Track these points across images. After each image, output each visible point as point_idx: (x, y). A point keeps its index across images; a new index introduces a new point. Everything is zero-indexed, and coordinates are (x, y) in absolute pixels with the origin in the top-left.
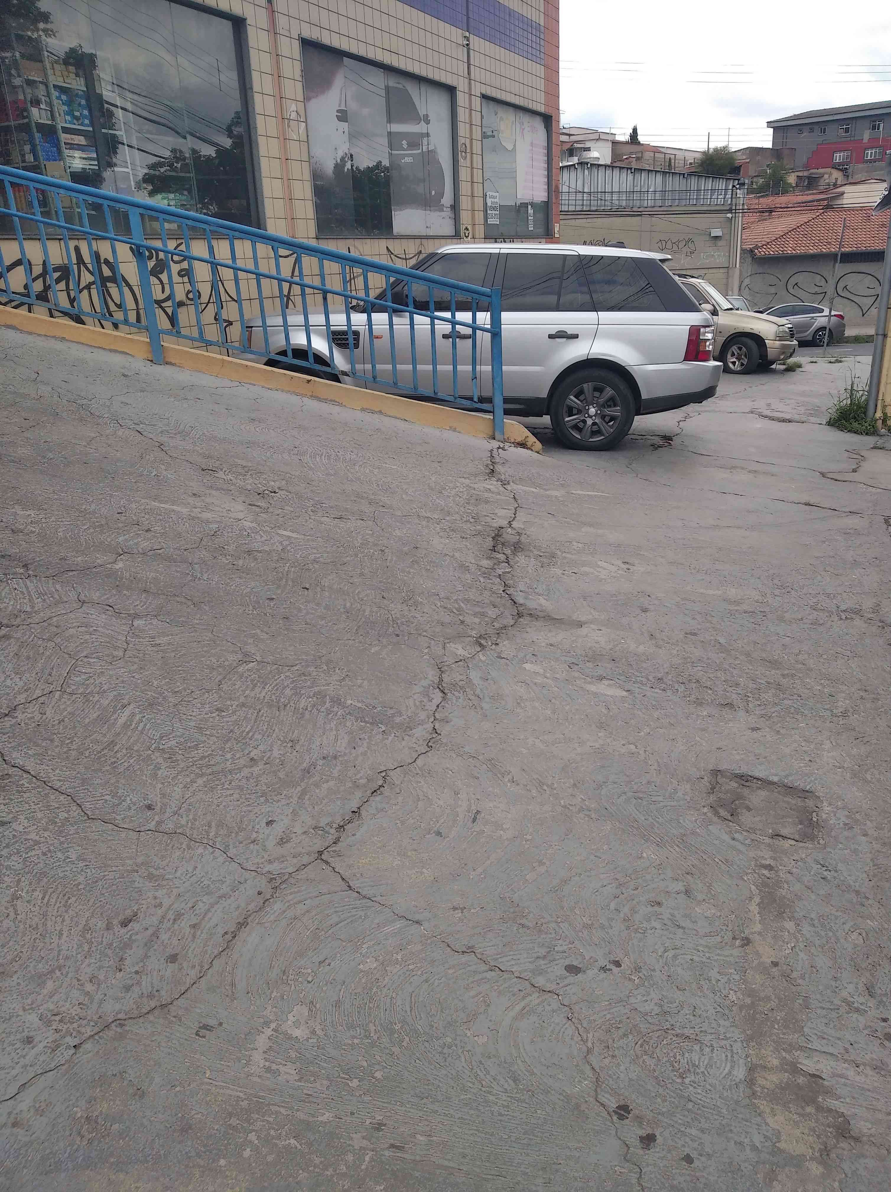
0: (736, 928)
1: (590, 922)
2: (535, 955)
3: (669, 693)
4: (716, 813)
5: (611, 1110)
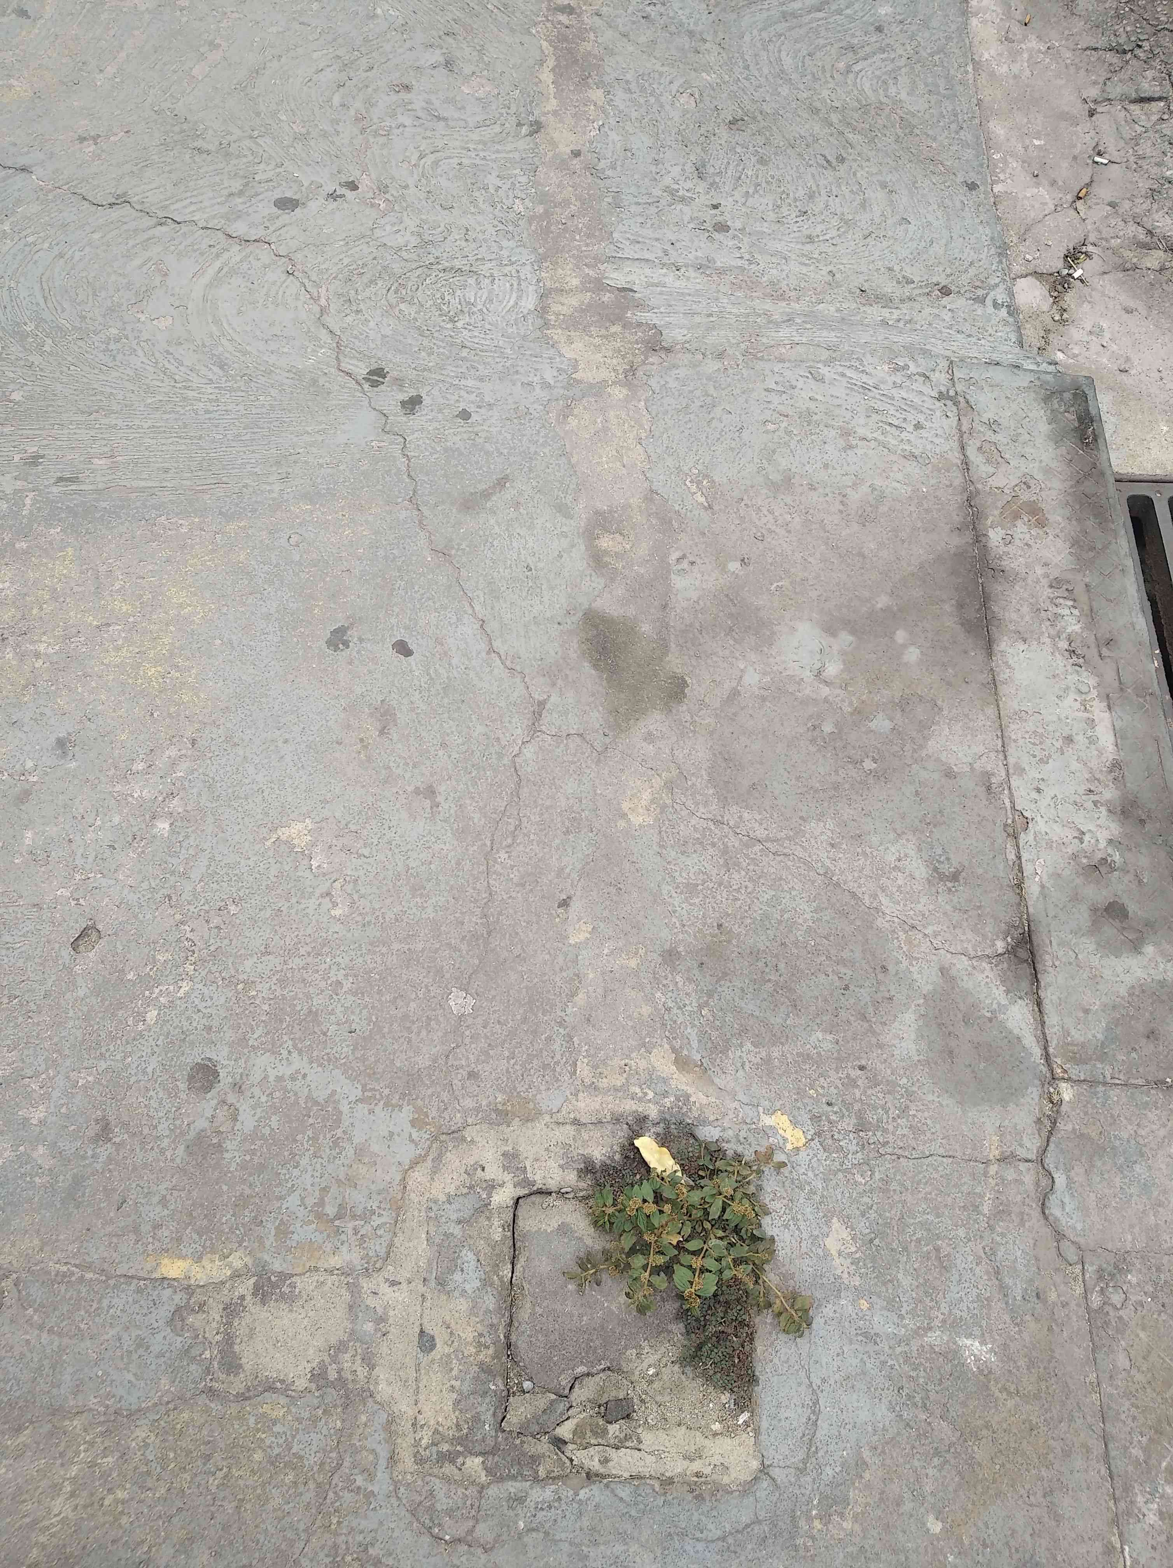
0: (522, 109)
1: (304, 131)
2: (225, 192)
5: (360, 378)
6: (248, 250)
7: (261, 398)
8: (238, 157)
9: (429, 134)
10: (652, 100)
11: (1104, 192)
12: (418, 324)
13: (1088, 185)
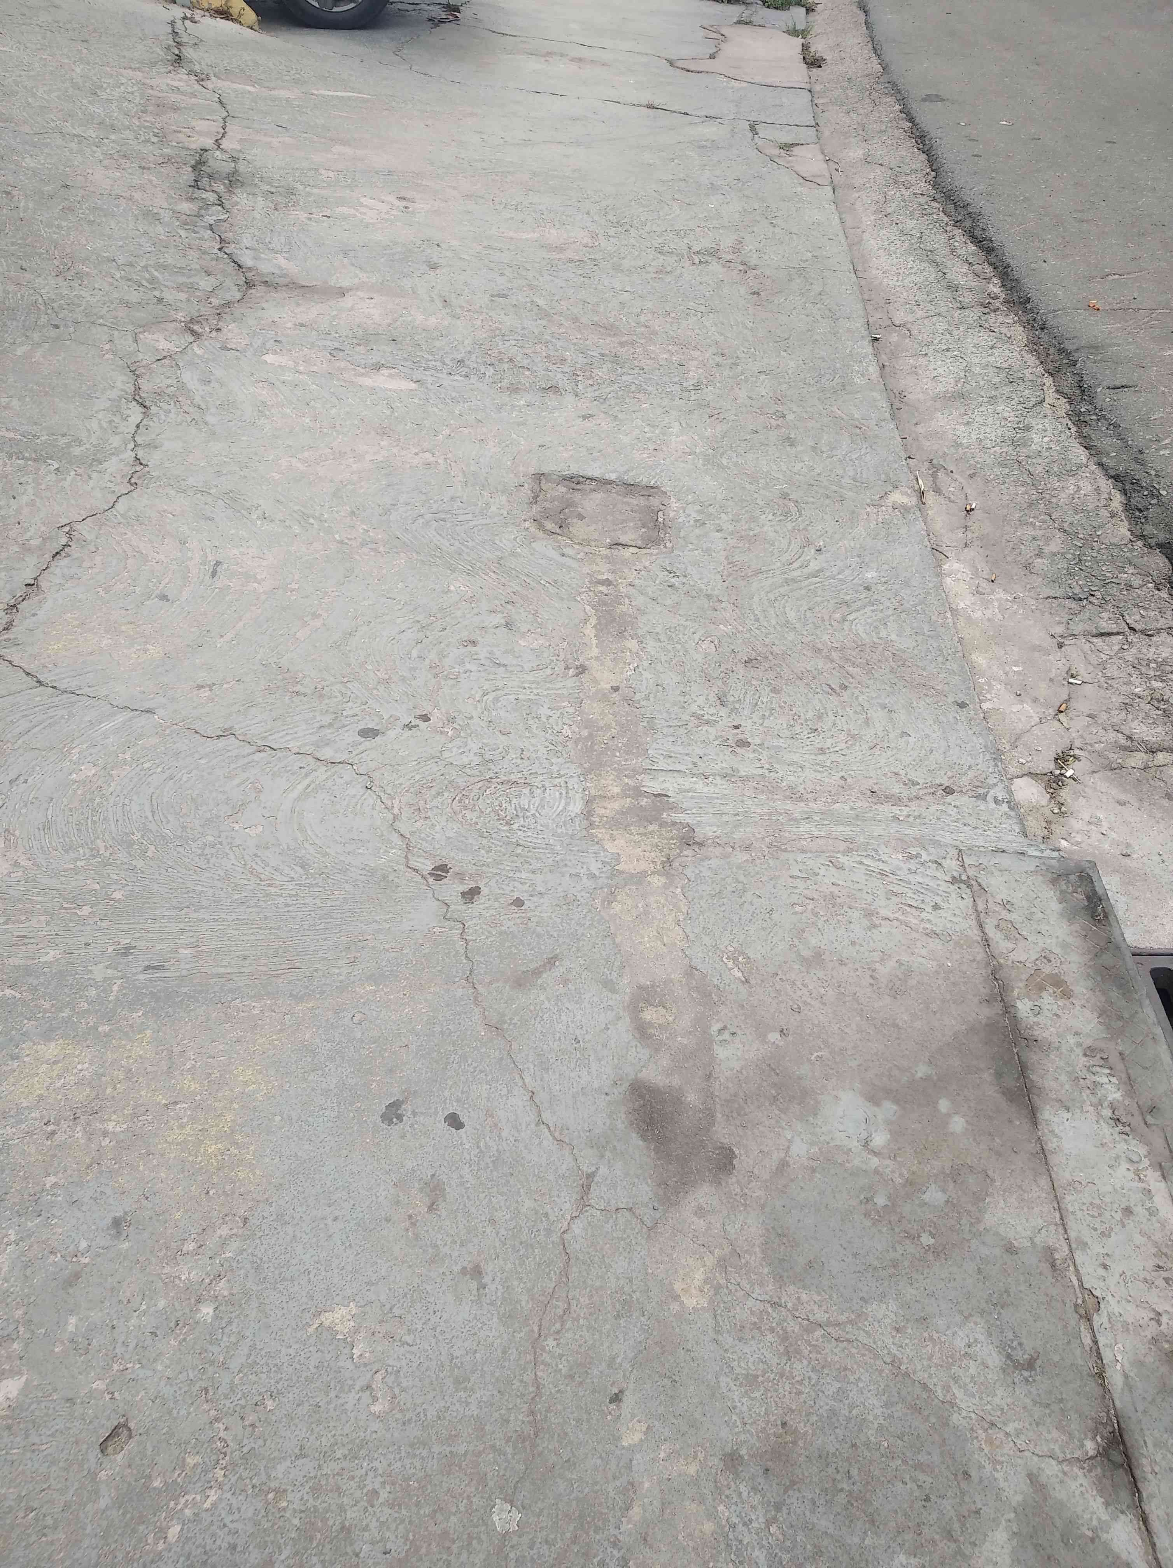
0: (569, 656)
1: (387, 677)
2: (317, 725)
3: (474, 379)
4: (541, 527)
5: (425, 873)
6: (333, 770)
7: (336, 892)
8: (330, 698)
9: (491, 677)
10: (679, 647)
11: (1081, 706)
12: (478, 827)
13: (1066, 701)
